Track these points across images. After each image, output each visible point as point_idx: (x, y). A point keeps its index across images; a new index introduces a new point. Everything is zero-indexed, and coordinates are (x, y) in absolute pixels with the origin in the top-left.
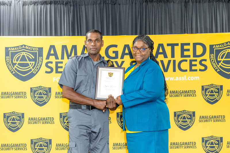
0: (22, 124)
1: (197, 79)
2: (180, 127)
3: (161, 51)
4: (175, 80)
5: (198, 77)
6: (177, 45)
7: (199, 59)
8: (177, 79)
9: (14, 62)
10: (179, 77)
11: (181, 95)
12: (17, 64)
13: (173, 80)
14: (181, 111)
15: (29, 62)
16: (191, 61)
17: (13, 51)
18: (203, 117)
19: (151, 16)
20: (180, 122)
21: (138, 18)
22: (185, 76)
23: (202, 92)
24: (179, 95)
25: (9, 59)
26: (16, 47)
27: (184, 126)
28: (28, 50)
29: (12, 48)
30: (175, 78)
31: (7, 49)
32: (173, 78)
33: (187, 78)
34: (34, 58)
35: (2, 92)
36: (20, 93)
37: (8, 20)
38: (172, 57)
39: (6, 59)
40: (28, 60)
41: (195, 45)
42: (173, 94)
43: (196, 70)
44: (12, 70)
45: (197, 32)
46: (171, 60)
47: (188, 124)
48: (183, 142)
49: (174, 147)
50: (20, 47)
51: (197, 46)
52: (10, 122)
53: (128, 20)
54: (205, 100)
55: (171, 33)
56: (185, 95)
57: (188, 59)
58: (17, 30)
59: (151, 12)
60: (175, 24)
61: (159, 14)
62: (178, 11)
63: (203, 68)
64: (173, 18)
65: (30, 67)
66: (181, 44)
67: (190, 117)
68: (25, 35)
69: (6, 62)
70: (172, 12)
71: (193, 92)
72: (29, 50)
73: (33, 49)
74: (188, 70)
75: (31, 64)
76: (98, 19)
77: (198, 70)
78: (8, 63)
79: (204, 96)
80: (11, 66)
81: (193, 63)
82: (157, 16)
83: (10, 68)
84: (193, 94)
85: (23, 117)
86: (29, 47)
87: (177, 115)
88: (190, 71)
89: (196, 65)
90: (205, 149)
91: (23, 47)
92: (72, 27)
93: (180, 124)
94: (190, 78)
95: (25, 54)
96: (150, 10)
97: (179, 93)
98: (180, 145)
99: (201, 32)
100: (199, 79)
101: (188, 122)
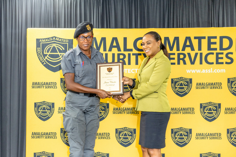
0: (52, 113)
1: (223, 72)
2: (206, 119)
3: (188, 44)
4: (201, 72)
5: (224, 70)
6: (204, 38)
7: (225, 52)
8: (204, 71)
9: (45, 53)
10: (205, 70)
11: (207, 87)
12: (48, 55)
13: (199, 72)
14: (207, 103)
15: (59, 54)
16: (217, 54)
17: (44, 42)
18: (229, 109)
19: (179, 9)
20: (206, 114)
21: (166, 11)
22: (212, 69)
23: (228, 84)
24: (205, 87)
25: (40, 50)
26: (47, 39)
27: (210, 117)
28: (58, 41)
29: (43, 40)
30: (202, 71)
31: (38, 40)
32: (200, 70)
33: (213, 70)
34: (64, 49)
35: (33, 82)
36: (51, 83)
37: (39, 12)
38: (199, 50)
39: (37, 50)
40: (59, 51)
41: (221, 38)
42: (199, 86)
43: (222, 63)
44: (42, 61)
45: (223, 26)
46: (198, 53)
47: (214, 116)
48: (209, 134)
49: (200, 138)
50: (51, 39)
51: (224, 39)
52: (41, 111)
53: (156, 13)
54: (231, 92)
55: (198, 26)
56: (212, 88)
57: (215, 52)
58: (48, 22)
59: (178, 5)
60: (202, 18)
61: (187, 7)
62: (205, 5)
63: (229, 61)
64: (200, 12)
65: (60, 58)
66: (208, 37)
67: (216, 109)
68: (56, 27)
69: (37, 53)
70: (199, 6)
71: (219, 85)
72: (60, 42)
73: (63, 40)
74: (215, 63)
75: (61, 55)
76: (127, 12)
77: (224, 63)
78: (39, 54)
79: (230, 89)
80: (42, 57)
81: (220, 56)
82: (185, 10)
83: (41, 59)
84: (219, 86)
85: (53, 107)
86: (60, 38)
87: (203, 106)
88: (216, 64)
89: (222, 58)
90: (230, 140)
91: (54, 39)
92: (101, 20)
93: (206, 115)
94: (216, 71)
95: (56, 45)
96: (177, 4)
97: (205, 85)
98: (206, 136)
99: (227, 26)
100: (225, 72)
101: (214, 113)
